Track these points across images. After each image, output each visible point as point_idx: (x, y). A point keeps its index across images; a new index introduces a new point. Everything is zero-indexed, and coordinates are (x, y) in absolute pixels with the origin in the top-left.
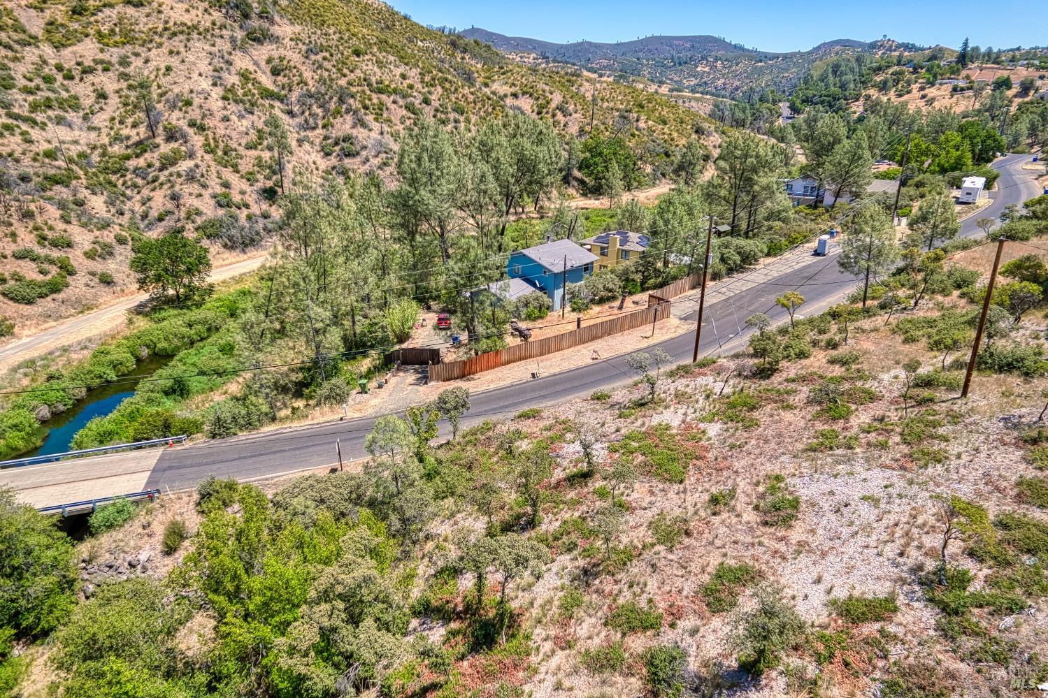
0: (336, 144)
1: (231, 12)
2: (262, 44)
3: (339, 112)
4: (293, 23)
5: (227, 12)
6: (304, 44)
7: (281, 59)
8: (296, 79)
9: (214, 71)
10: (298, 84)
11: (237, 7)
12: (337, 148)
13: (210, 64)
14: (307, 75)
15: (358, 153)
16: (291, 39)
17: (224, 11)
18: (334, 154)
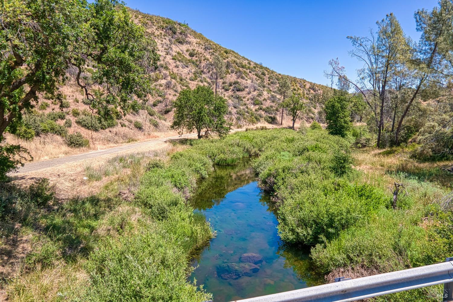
0: (231, 85)
1: (167, 31)
2: (183, 44)
3: (228, 72)
4: (196, 38)
5: (166, 31)
6: (202, 45)
7: (194, 50)
8: (203, 58)
9: (165, 49)
10: (204, 60)
11: (170, 29)
12: (232, 88)
13: (162, 47)
14: (208, 56)
15: (244, 90)
16: (196, 43)
17: (164, 30)
18: (230, 90)
